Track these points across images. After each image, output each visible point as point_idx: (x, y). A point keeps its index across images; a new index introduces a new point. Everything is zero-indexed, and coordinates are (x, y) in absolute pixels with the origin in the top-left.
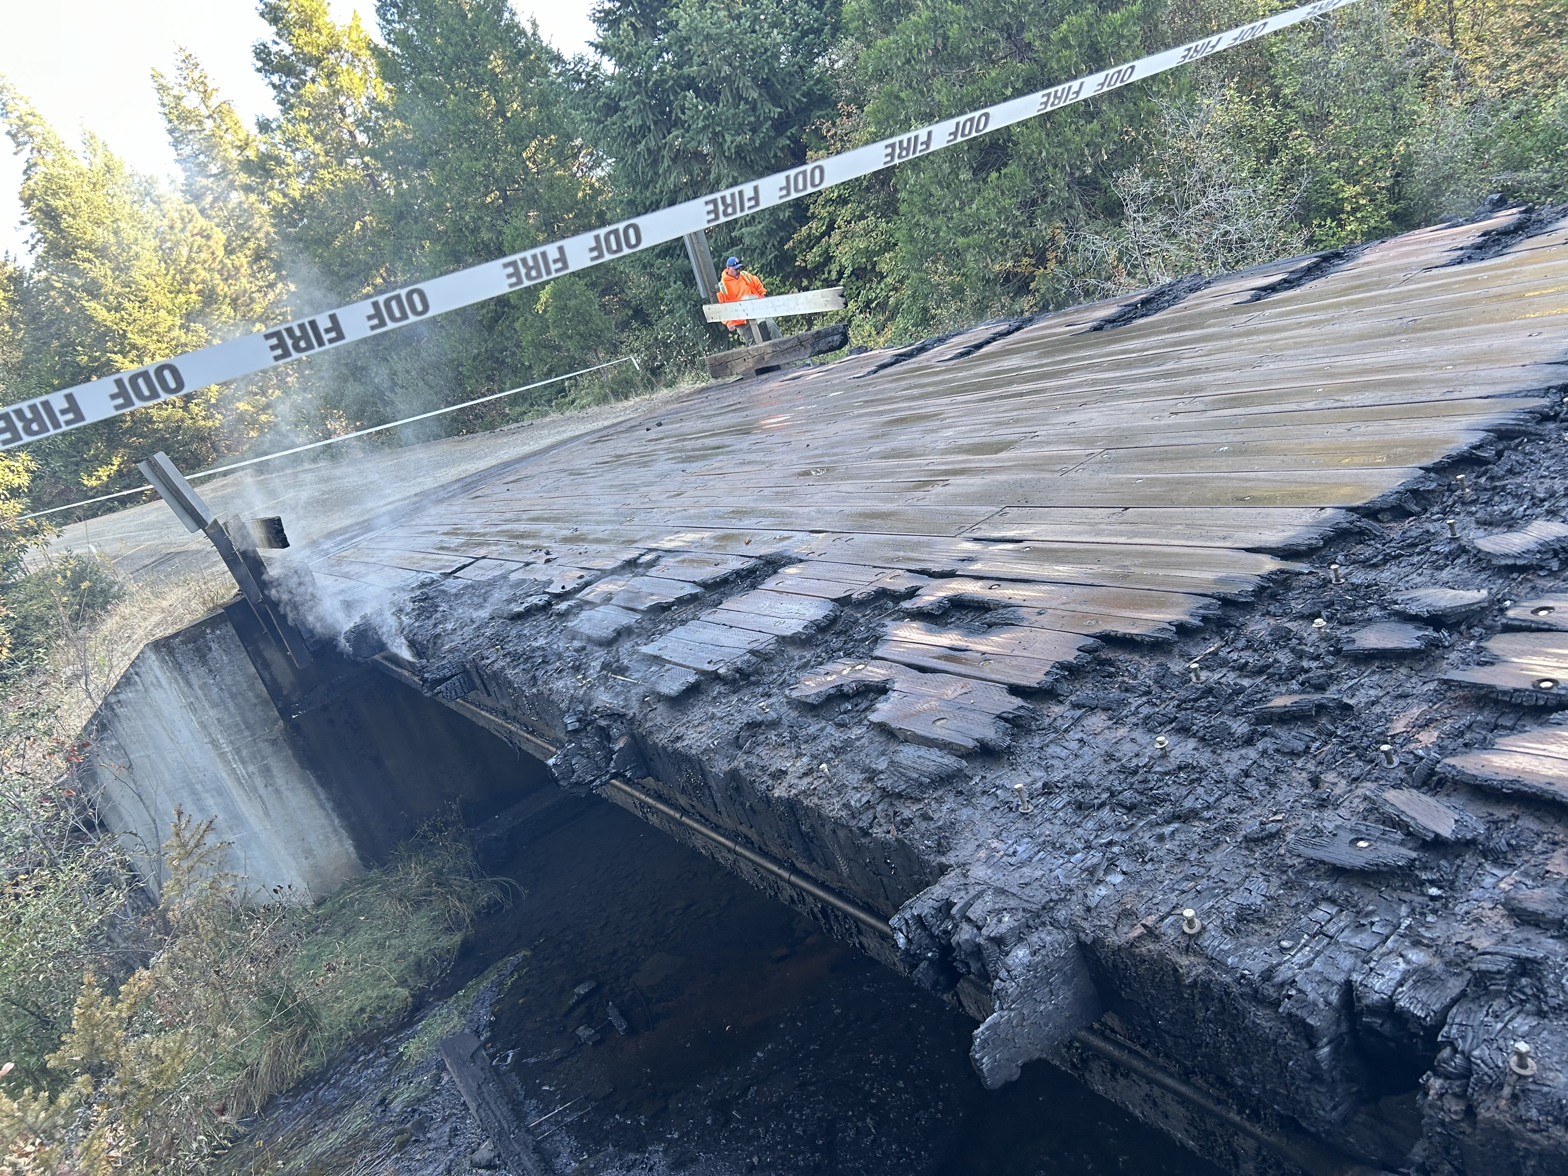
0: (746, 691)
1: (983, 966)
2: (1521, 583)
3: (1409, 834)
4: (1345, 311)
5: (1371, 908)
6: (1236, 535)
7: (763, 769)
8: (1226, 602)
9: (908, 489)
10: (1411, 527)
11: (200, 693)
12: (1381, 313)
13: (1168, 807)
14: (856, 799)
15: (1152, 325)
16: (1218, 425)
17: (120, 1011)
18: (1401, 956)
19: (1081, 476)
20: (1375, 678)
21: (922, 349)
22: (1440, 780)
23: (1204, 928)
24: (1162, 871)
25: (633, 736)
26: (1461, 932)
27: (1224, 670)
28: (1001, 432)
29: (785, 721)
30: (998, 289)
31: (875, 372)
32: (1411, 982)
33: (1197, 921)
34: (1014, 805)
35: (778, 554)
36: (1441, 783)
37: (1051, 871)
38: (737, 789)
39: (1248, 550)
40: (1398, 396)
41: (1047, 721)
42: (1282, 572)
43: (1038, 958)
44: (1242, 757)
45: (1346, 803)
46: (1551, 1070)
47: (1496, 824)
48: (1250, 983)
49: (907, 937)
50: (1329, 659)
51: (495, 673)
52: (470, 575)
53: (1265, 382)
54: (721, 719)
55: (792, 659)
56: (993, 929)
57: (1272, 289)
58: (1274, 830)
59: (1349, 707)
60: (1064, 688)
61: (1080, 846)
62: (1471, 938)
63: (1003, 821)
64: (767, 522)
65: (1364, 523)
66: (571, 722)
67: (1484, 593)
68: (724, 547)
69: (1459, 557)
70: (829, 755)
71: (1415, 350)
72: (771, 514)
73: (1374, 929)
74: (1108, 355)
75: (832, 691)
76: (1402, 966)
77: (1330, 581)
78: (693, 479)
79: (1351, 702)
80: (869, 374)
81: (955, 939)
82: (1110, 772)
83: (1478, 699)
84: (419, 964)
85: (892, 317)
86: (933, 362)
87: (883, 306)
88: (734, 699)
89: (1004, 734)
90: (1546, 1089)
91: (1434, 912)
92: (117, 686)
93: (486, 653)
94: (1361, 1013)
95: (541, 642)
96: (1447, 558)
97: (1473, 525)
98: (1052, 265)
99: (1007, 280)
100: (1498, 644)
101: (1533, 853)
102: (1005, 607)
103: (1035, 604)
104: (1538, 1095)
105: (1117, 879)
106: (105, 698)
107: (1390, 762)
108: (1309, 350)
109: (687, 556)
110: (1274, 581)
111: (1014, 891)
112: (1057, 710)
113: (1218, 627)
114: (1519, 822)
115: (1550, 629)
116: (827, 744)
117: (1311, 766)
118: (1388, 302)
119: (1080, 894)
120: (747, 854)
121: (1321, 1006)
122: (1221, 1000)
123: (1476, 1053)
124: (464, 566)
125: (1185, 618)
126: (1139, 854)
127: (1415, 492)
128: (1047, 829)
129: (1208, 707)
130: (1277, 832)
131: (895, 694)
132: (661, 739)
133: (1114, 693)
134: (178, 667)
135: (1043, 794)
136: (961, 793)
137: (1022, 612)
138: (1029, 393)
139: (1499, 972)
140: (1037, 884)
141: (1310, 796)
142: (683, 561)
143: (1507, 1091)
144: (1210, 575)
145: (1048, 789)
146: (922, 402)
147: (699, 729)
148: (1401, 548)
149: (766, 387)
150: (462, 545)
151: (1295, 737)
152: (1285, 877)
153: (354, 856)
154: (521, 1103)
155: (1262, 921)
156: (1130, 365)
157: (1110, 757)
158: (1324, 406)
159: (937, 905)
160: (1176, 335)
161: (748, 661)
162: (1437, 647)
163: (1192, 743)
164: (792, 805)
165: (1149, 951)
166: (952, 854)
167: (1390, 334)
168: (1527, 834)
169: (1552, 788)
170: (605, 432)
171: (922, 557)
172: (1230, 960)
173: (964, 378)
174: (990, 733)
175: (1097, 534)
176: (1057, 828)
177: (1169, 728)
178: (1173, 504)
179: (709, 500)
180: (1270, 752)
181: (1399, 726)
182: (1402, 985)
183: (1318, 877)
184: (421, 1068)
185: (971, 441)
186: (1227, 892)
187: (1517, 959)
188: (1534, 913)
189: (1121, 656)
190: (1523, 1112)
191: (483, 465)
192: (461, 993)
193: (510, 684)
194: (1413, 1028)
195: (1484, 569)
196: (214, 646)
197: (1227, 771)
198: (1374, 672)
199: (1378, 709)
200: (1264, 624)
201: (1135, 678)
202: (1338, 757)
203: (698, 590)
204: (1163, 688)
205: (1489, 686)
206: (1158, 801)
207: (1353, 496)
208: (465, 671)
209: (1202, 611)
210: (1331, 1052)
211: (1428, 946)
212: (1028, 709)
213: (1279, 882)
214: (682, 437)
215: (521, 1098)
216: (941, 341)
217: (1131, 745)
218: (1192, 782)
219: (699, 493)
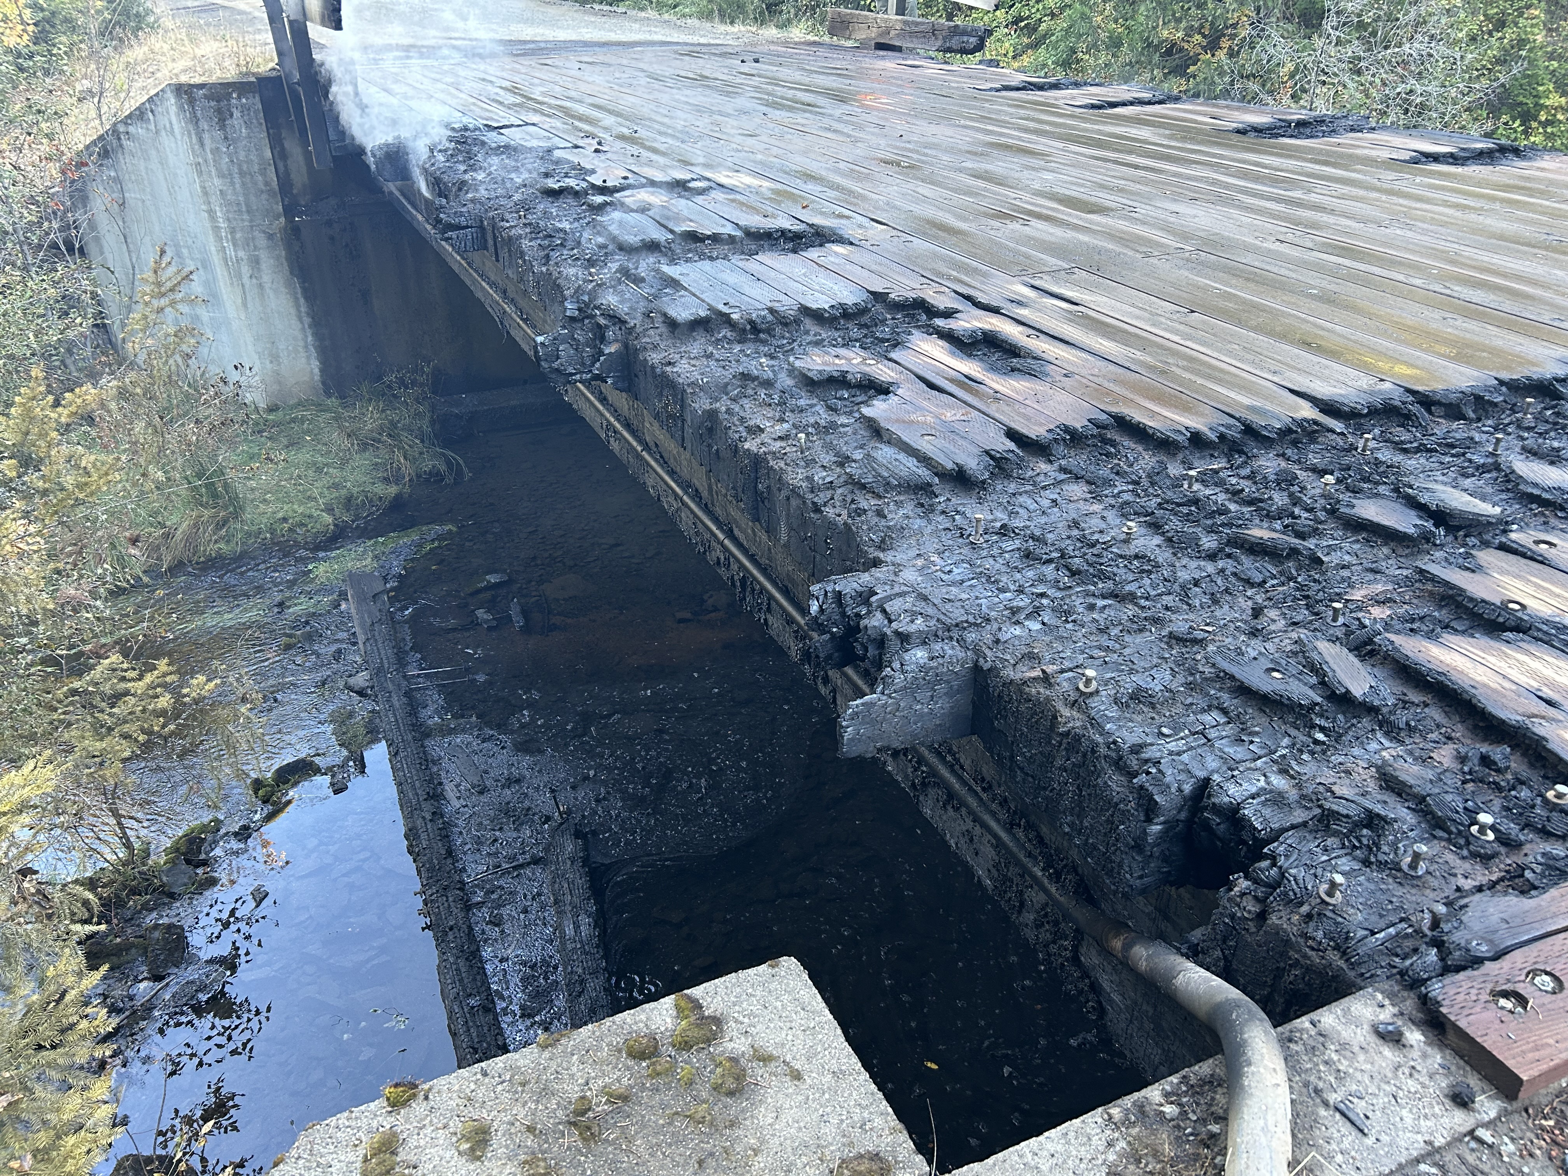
0: (751, 345)
1: (880, 655)
2: (1535, 515)
3: (1323, 683)
4: (1497, 206)
5: (1257, 729)
6: (1288, 374)
7: (742, 420)
8: (1249, 430)
9: (986, 215)
10: (1458, 430)
11: (210, 156)
12: (1532, 222)
13: (1110, 584)
14: (820, 476)
15: (1298, 148)
16: (1319, 268)
17: (60, 415)
18: (1265, 775)
19: (1162, 266)
20: (1356, 546)
21: (1056, 86)
22: (1373, 650)
23: (1097, 692)
24: (1080, 634)
25: (626, 346)
26: (1327, 776)
27: (1217, 490)
28: (1101, 195)
29: (778, 385)
30: (1156, 57)
31: (998, 90)
32: (1263, 798)
33: (1094, 682)
34: (966, 533)
35: (830, 228)
36: (1372, 653)
37: (977, 598)
38: (711, 430)
39: (1292, 391)
40: (1508, 306)
41: (1030, 473)
42: (1316, 422)
43: (933, 664)
44: (1199, 568)
45: (1276, 640)
46: (1353, 907)
47: (1405, 704)
48: (1118, 749)
49: (821, 607)
50: (1322, 515)
51: (510, 238)
52: (514, 136)
53: (1384, 244)
54: (718, 360)
55: (807, 332)
56: (903, 625)
57: (1435, 158)
58: (1200, 637)
59: (1320, 562)
60: (1060, 450)
61: (1012, 587)
62: (1335, 783)
63: (951, 542)
64: (832, 194)
65: (1416, 409)
66: (571, 308)
67: (1497, 510)
68: (779, 203)
69: (1489, 472)
70: (810, 430)
71: (1546, 268)
72: (837, 188)
73: (1251, 747)
74: (1239, 161)
75: (835, 374)
76: (1262, 783)
77: (1356, 449)
78: (771, 125)
79: (1325, 559)
80: (991, 89)
81: (863, 623)
82: (1069, 537)
83: (1443, 598)
84: (349, 499)
85: (1035, 46)
86: (1061, 102)
87: (1032, 29)
88: (737, 348)
89: (985, 468)
90: (1340, 919)
91: (1312, 753)
92: (129, 116)
93: (508, 216)
94: (1206, 808)
95: (566, 225)
96: (1477, 469)
97: (1518, 449)
98: (1222, 55)
99: (1169, 52)
100: (1486, 557)
101: (1425, 739)
102: (1035, 358)
103: (1065, 365)
104: (1331, 922)
105: (1035, 626)
106: (115, 124)
107: (1335, 619)
108: (1442, 230)
109: (738, 197)
110: (1304, 429)
111: (936, 602)
112: (1043, 466)
113: (1230, 450)
114: (1426, 710)
115: (1543, 561)
116: (812, 420)
117: (1259, 598)
118: (1543, 213)
119: (995, 626)
120: (692, 505)
121: (1173, 790)
122: (1085, 755)
123: (1293, 871)
124: (512, 126)
125: (1204, 429)
126: (1066, 614)
127: (1478, 399)
128: (989, 563)
129: (1188, 515)
130: (1202, 640)
131: (896, 398)
132: (654, 358)
133: (1105, 472)
134: (195, 120)
135: (997, 534)
136: (922, 505)
137: (1050, 368)
138: (1146, 168)
139: (1347, 816)
140: (959, 604)
141: (1245, 622)
142: (733, 201)
143: (1305, 909)
144: (1246, 401)
145: (1004, 531)
146: (1034, 137)
147: (693, 362)
148: (1439, 445)
149: (880, 64)
150: (515, 105)
151: (1257, 569)
152: (1191, 679)
153: (317, 378)
154: (407, 653)
155: (1153, 706)
156: (1257, 179)
157: (1076, 524)
158: (1431, 287)
159: (859, 589)
160: (1317, 167)
161: (764, 317)
162: (1428, 541)
163: (1157, 540)
164: (758, 461)
165: (1039, 693)
166: (891, 553)
167: (1529, 245)
168: (1428, 722)
169: (1474, 691)
170: (698, 49)
171: (974, 283)
172: (1108, 726)
173: (1086, 130)
174: (973, 464)
175: (1154, 325)
176: (997, 566)
177: (1142, 519)
178: (1240, 323)
179: (780, 152)
180: (1228, 572)
181: (1357, 595)
182: (1253, 798)
183: (1221, 689)
184: (324, 590)
185: (1067, 192)
186: (1131, 671)
187: (1369, 812)
188: (1403, 783)
189: (1127, 442)
190: (1310, 930)
191: (562, 35)
192: (381, 540)
193: (522, 254)
194: (1245, 835)
195: (1508, 490)
196: (236, 114)
197: (1179, 574)
198: (1358, 541)
199: (1345, 573)
200: (1275, 464)
201: (1131, 466)
202: (1289, 599)
203: (738, 233)
204: (1153, 484)
205: (1461, 589)
206: (1103, 576)
207: (1418, 380)
208: (481, 227)
209: (1222, 429)
210: (1160, 832)
211: (1292, 777)
212: (1017, 455)
213: (1183, 680)
214: (775, 81)
215: (407, 648)
216: (1077, 85)
217: (1100, 521)
218: (1143, 571)
219: (773, 141)
